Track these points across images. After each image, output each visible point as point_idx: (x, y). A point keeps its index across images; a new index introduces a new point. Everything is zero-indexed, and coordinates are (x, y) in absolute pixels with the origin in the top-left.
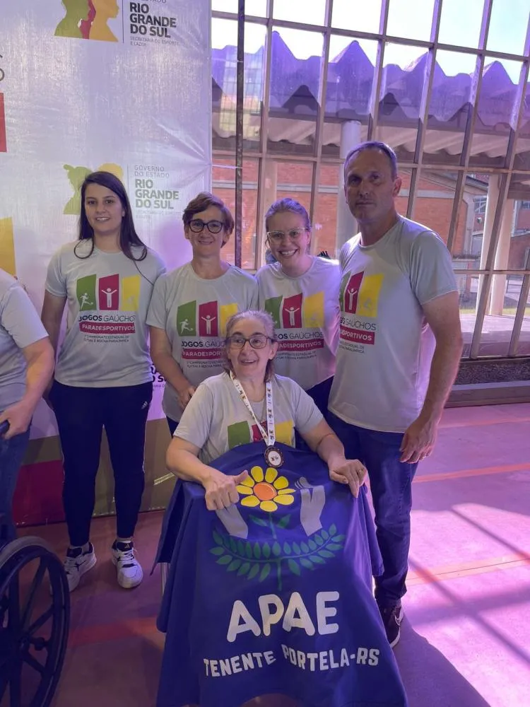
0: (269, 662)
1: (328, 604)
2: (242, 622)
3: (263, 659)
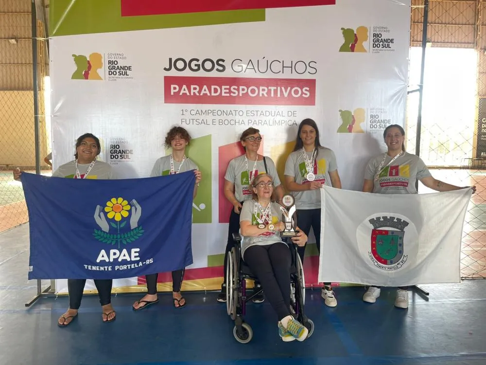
0: (109, 270)
1: (135, 252)
2: (103, 256)
3: (108, 268)
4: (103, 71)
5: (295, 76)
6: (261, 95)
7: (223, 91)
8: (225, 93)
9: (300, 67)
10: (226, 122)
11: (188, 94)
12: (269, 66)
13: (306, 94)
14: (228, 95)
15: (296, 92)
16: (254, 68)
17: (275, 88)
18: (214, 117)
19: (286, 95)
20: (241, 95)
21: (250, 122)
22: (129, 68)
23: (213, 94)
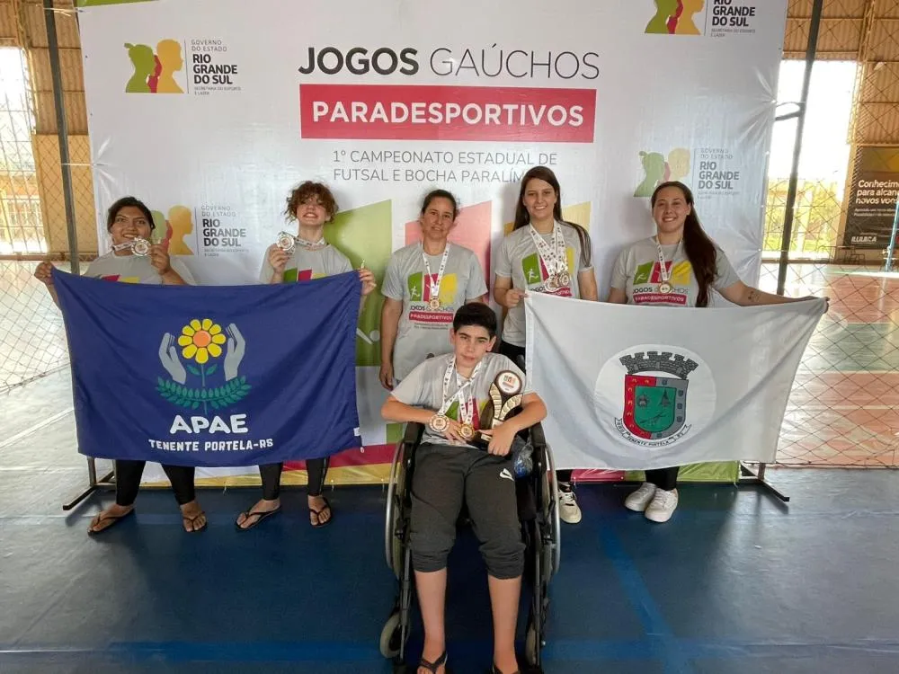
0: (194, 449)
1: (239, 420)
2: (180, 425)
4: (183, 76)
5: (556, 83)
6: (487, 122)
7: (415, 113)
8: (418, 117)
9: (567, 65)
10: (420, 175)
11: (347, 120)
12: (504, 61)
13: (576, 120)
14: (423, 121)
15: (557, 115)
16: (474, 67)
17: (516, 107)
18: (397, 166)
19: (536, 121)
20: (448, 121)
21: (466, 174)
22: (233, 69)
23: (395, 120)
